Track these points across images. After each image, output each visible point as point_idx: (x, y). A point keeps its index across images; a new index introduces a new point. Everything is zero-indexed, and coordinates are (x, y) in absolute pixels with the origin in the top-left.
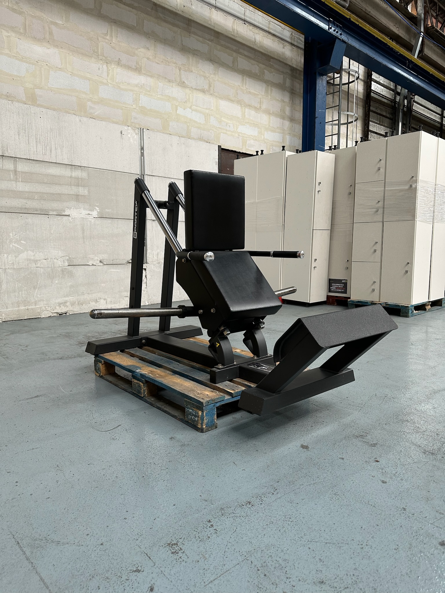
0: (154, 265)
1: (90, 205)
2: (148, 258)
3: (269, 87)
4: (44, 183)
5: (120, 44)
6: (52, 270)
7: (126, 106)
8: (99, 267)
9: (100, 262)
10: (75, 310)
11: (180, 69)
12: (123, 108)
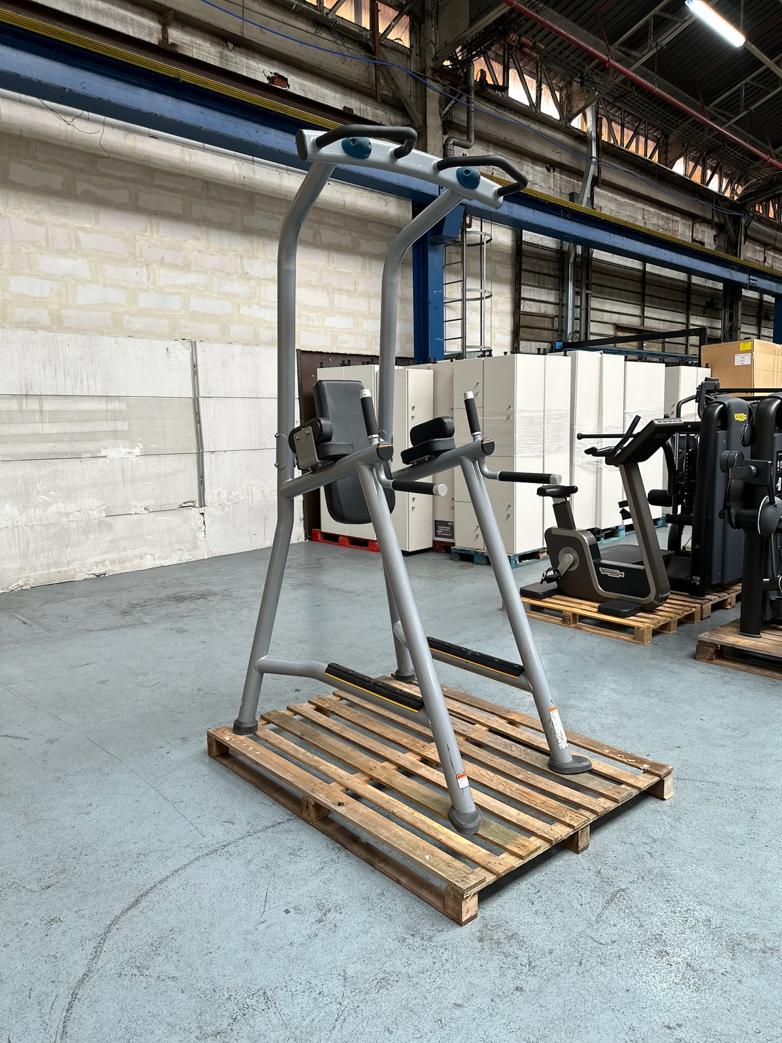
0: (214, 507)
1: (131, 442)
2: (206, 500)
3: (367, 261)
4: (74, 421)
5: (163, 239)
6: (87, 523)
7: (173, 314)
8: (144, 516)
9: (145, 509)
10: (115, 569)
11: (241, 257)
12: (169, 316)
